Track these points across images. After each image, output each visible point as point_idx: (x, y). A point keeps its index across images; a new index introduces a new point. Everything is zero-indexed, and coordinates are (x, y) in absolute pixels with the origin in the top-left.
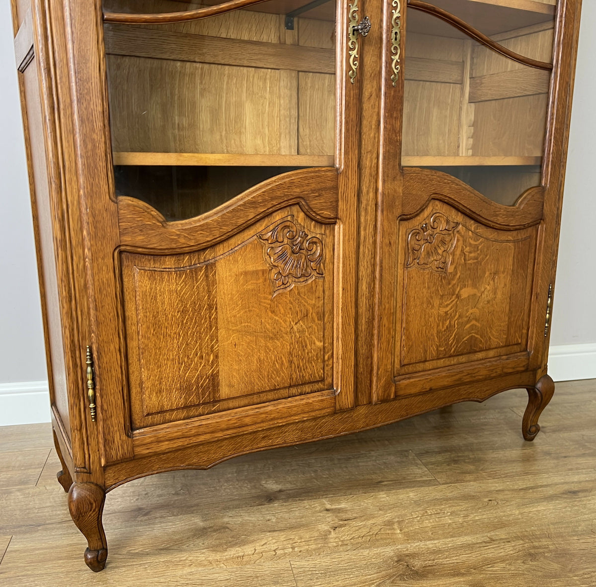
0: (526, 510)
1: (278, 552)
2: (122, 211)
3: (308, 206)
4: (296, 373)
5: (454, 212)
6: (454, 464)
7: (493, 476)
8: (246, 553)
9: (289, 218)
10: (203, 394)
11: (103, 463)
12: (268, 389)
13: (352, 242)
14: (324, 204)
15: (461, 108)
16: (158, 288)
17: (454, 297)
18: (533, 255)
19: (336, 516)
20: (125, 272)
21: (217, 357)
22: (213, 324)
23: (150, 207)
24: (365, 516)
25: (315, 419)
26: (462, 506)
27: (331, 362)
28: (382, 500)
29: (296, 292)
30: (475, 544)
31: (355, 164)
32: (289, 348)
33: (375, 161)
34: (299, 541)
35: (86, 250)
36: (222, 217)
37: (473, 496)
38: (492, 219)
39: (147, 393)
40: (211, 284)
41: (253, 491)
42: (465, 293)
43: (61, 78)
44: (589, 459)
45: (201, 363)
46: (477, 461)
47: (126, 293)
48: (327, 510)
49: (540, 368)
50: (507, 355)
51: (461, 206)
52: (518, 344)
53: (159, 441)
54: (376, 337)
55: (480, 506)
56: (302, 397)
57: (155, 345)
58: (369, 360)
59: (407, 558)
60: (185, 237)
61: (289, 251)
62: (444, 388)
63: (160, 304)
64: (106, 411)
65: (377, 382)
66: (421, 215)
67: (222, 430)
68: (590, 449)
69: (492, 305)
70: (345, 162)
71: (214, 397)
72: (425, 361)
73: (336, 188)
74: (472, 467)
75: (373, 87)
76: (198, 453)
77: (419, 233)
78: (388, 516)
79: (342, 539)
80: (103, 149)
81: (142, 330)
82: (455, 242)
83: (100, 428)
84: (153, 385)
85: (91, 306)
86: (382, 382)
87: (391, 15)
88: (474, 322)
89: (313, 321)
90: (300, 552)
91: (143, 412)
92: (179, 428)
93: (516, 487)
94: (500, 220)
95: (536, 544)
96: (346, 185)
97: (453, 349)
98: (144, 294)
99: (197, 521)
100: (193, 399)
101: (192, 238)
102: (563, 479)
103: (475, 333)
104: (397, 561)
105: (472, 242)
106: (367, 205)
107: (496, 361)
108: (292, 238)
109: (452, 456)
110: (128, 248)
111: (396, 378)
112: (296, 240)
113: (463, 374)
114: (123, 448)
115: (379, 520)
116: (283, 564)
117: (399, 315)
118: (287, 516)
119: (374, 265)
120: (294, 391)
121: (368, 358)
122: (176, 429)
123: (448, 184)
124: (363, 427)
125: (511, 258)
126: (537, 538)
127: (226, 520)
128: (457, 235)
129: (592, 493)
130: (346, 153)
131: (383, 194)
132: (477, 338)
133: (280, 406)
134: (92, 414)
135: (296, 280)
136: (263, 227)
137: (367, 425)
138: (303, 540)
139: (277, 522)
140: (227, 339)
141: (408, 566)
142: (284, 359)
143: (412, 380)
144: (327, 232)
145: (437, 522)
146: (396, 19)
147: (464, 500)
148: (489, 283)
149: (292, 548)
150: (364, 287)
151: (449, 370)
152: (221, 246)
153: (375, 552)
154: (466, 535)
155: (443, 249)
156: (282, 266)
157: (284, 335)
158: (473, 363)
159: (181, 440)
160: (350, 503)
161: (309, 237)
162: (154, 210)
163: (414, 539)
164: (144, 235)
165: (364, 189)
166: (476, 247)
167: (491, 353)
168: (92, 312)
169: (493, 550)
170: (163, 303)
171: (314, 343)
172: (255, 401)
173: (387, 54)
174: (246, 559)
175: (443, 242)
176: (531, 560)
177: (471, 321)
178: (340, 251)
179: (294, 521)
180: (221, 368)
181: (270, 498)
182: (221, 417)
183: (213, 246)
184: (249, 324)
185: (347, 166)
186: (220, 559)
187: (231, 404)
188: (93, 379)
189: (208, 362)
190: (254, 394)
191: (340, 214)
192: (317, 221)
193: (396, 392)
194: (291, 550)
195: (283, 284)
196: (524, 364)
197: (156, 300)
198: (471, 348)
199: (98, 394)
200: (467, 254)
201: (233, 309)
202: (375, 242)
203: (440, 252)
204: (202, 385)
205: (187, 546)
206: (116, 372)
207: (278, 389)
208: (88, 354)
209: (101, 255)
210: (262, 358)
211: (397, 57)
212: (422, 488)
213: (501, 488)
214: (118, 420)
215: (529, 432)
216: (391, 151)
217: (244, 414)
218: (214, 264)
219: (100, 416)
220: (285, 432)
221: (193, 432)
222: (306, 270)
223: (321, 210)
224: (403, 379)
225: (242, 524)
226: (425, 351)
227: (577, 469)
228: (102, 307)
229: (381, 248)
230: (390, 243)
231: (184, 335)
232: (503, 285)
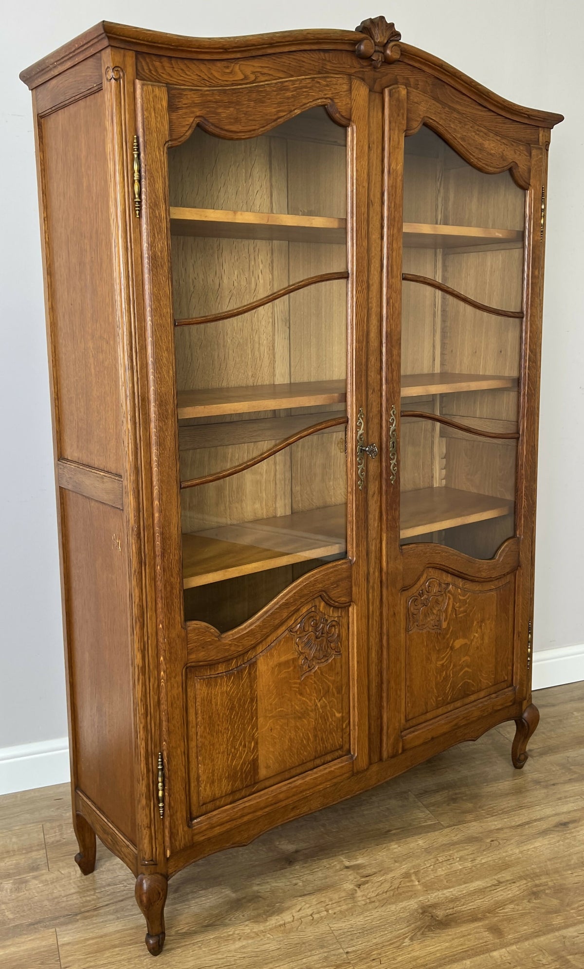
0: (525, 848)
1: (316, 916)
2: (190, 635)
3: (329, 596)
4: (320, 746)
5: (444, 574)
6: (454, 803)
7: (491, 814)
8: (286, 921)
9: (313, 609)
10: (246, 778)
11: (168, 855)
12: (297, 764)
13: (364, 620)
14: (341, 592)
15: (433, 443)
16: (213, 692)
17: (448, 650)
18: (513, 597)
19: (358, 873)
20: (189, 683)
21: (256, 743)
22: (254, 714)
23: (210, 626)
24: (383, 870)
25: (335, 784)
26: (468, 849)
27: (348, 729)
28: (395, 850)
29: (319, 672)
30: (486, 888)
31: (364, 553)
32: (314, 723)
33: (378, 546)
34: (330, 903)
35: (162, 673)
36: (263, 622)
37: (477, 838)
38: (477, 575)
39: (203, 786)
40: (253, 679)
41: (271, 854)
42: (458, 644)
43: (148, 539)
44: (576, 785)
45: (244, 751)
46: (475, 797)
47: (189, 701)
48: (347, 867)
49: (525, 699)
50: (495, 693)
51: (450, 570)
52: (505, 681)
53: (212, 827)
54: (385, 699)
55: (484, 848)
56: (325, 766)
57: (210, 742)
58: (379, 720)
59: (430, 909)
60: (235, 645)
61: (314, 638)
62: (444, 734)
63: (214, 705)
64: (173, 808)
65: (387, 740)
66: (418, 583)
67: (261, 809)
68: (575, 773)
69: (481, 651)
70: (357, 554)
71: (254, 780)
72: (427, 712)
73: (350, 577)
74: (470, 805)
75: (375, 486)
76: (239, 832)
77: (417, 599)
78: (405, 867)
79: (368, 897)
80: (178, 589)
81: (200, 730)
82: (447, 601)
83: (167, 823)
84: (208, 777)
85: (164, 718)
86: (391, 740)
87: (388, 429)
88: (466, 669)
89: (334, 695)
90: (335, 913)
91: (199, 803)
92: (228, 813)
93: (513, 824)
94: (484, 574)
95: (537, 882)
96: (358, 573)
97: (450, 697)
98: (203, 700)
99: (228, 893)
100: (238, 784)
101: (240, 644)
102: (553, 810)
103: (468, 679)
104: (422, 913)
105: (461, 598)
106: (374, 583)
107: (486, 701)
108: (316, 626)
109: (450, 793)
110: (193, 664)
111: (403, 734)
112: (319, 627)
113: (460, 719)
114: (185, 838)
115: (397, 873)
116: (323, 928)
117: (403, 675)
118: (310, 877)
119: (381, 634)
120: (318, 762)
121: (378, 719)
122: (225, 814)
123: (439, 553)
124: (375, 784)
125: (495, 605)
126: (537, 876)
127: (256, 888)
128: (448, 594)
129: (580, 823)
130: (357, 546)
131: (387, 573)
132: (469, 683)
133: (307, 779)
134: (161, 812)
135: (319, 661)
136: (293, 621)
137: (379, 781)
138: (334, 902)
139: (304, 886)
140: (265, 725)
141: (432, 916)
142: (310, 735)
143: (416, 733)
144: (343, 614)
145: (449, 869)
146: (393, 432)
147: (469, 843)
148: (477, 630)
149: (326, 911)
150: (373, 655)
151: (447, 717)
152: (260, 646)
153: (401, 906)
154: (477, 880)
155: (437, 608)
156: (308, 651)
157: (311, 713)
158: (466, 707)
159: (230, 823)
160: (366, 858)
161: (329, 621)
162: (212, 627)
163: (433, 889)
164: (205, 651)
165: (371, 570)
166: (465, 601)
167: (482, 694)
168: (164, 724)
169: (502, 893)
170: (216, 705)
171: (335, 716)
172: (287, 777)
173: (386, 461)
174: (288, 926)
175: (437, 602)
176: (535, 899)
177: (464, 668)
178: (354, 628)
179: (319, 882)
180: (260, 753)
181: (289, 860)
182: (260, 797)
183: (254, 647)
184: (282, 709)
185: (358, 557)
186: (264, 929)
187: (267, 783)
188: (163, 782)
189: (250, 748)
190: (286, 771)
191: (354, 596)
192: (335, 607)
193: (403, 747)
194: (325, 913)
195: (309, 667)
196: (511, 699)
197: (211, 703)
198: (465, 692)
199: (166, 794)
200: (457, 609)
201: (270, 698)
202: (381, 614)
203: (435, 612)
204: (245, 770)
205: (230, 920)
206: (181, 773)
207: (306, 763)
208: (160, 760)
209: (174, 675)
210: (292, 737)
211: (394, 461)
212: (429, 834)
213: (499, 826)
214: (181, 815)
215: (518, 759)
216: (392, 536)
217: (278, 791)
218: (255, 662)
219: (167, 812)
220: (311, 800)
221: (239, 814)
222: (327, 651)
223: (339, 598)
224: (409, 734)
225: (273, 892)
226: (426, 703)
227: (566, 797)
228: (173, 718)
229: (388, 619)
230: (394, 614)
231: (232, 729)
232: (489, 631)
